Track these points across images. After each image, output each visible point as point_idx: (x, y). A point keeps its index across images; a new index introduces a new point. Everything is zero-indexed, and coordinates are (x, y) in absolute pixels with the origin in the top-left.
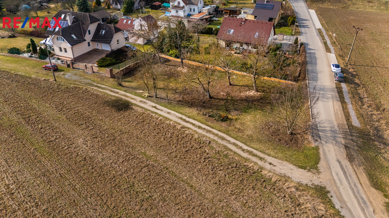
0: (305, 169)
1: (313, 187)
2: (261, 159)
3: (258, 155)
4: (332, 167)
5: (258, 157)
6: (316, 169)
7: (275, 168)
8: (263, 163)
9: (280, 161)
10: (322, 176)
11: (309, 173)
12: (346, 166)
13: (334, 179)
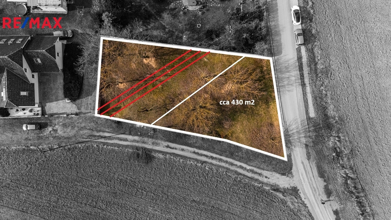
0: (285, 175)
1: (291, 188)
2: (260, 174)
3: (257, 172)
4: (299, 170)
5: (258, 173)
6: (291, 174)
7: (269, 180)
8: (262, 178)
9: (271, 173)
10: (294, 178)
11: (288, 177)
12: (306, 165)
13: (301, 179)
